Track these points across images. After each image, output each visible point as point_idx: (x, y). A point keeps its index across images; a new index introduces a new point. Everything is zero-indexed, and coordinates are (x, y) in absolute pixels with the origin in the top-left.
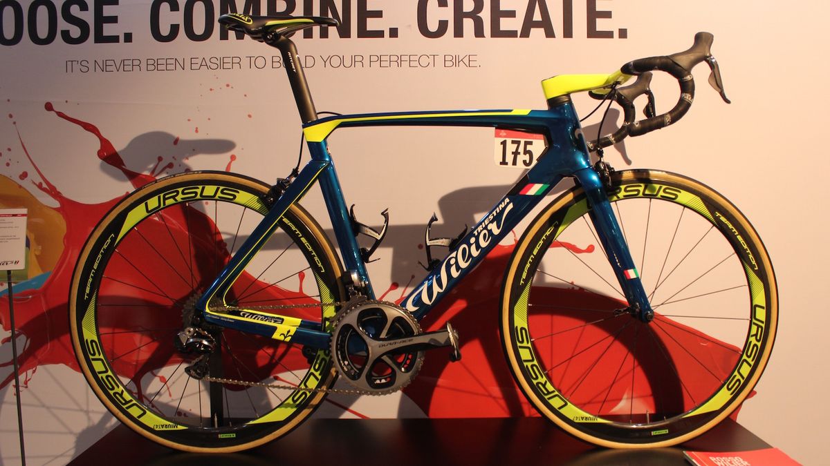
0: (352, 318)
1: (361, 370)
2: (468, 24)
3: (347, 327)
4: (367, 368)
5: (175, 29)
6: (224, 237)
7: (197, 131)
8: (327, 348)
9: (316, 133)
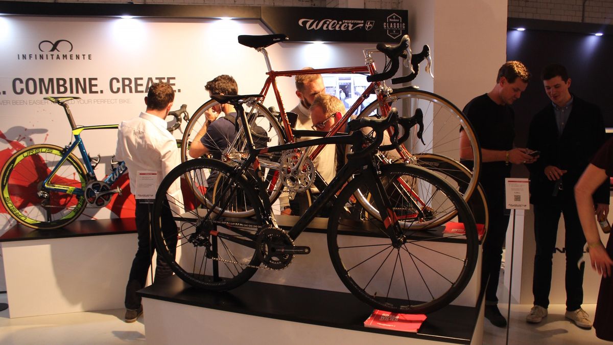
0: (90, 186)
1: (94, 201)
2: (127, 89)
3: (89, 189)
4: (96, 201)
5: (22, 90)
6: (46, 162)
7: (33, 126)
8: (83, 196)
9: (76, 132)
